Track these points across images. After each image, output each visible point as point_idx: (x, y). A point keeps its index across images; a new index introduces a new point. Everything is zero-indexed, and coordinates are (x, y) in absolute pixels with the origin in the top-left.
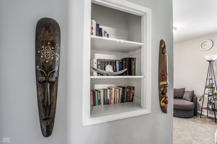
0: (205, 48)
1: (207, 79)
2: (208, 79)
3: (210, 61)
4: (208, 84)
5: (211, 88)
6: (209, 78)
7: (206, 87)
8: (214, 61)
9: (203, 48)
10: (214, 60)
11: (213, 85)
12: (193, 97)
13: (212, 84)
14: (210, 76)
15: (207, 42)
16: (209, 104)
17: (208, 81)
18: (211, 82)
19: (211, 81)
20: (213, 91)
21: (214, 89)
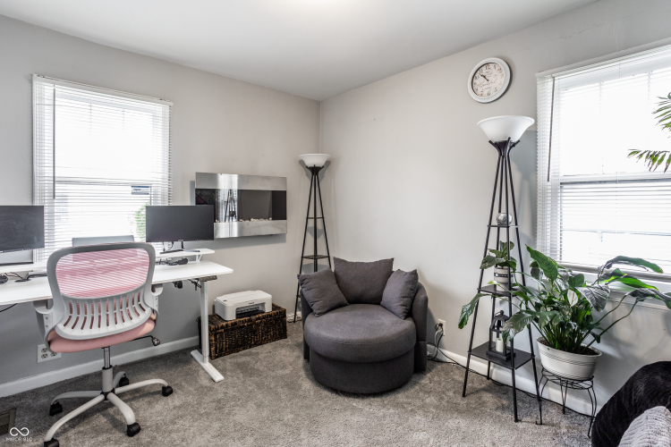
0: (485, 92)
1: (490, 226)
2: (494, 222)
3: (501, 146)
4: (492, 245)
5: (502, 265)
6: (498, 220)
7: (487, 262)
8: (514, 145)
9: (479, 92)
10: (514, 140)
11: (511, 251)
12: (413, 299)
13: (508, 245)
14: (500, 212)
15: (491, 66)
16: (495, 334)
17: (494, 231)
18: (503, 239)
19: (503, 230)
20: (509, 276)
21: (514, 270)
